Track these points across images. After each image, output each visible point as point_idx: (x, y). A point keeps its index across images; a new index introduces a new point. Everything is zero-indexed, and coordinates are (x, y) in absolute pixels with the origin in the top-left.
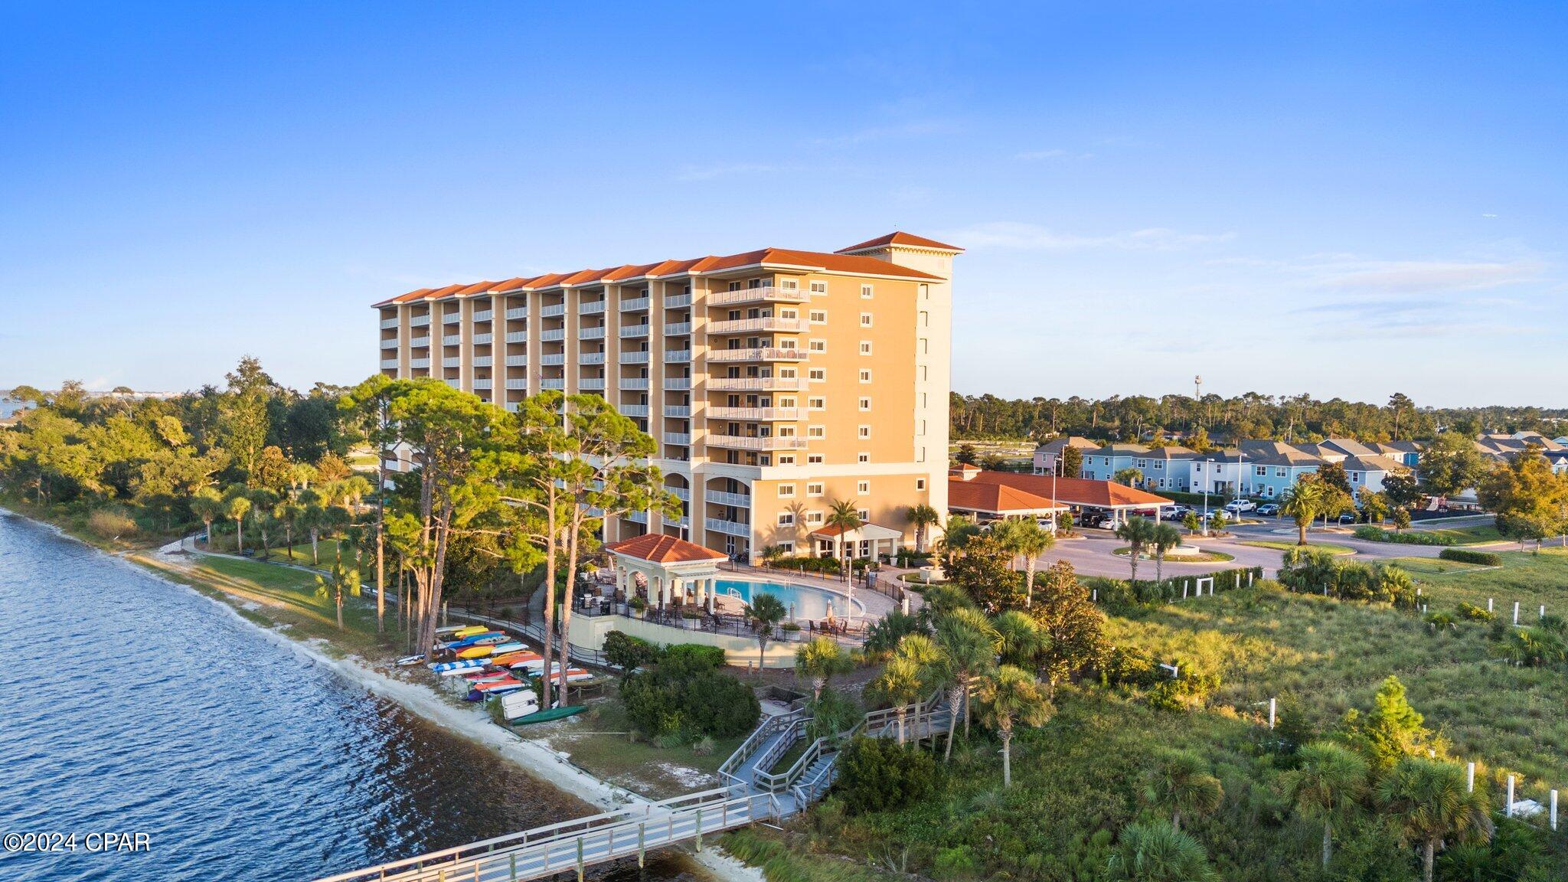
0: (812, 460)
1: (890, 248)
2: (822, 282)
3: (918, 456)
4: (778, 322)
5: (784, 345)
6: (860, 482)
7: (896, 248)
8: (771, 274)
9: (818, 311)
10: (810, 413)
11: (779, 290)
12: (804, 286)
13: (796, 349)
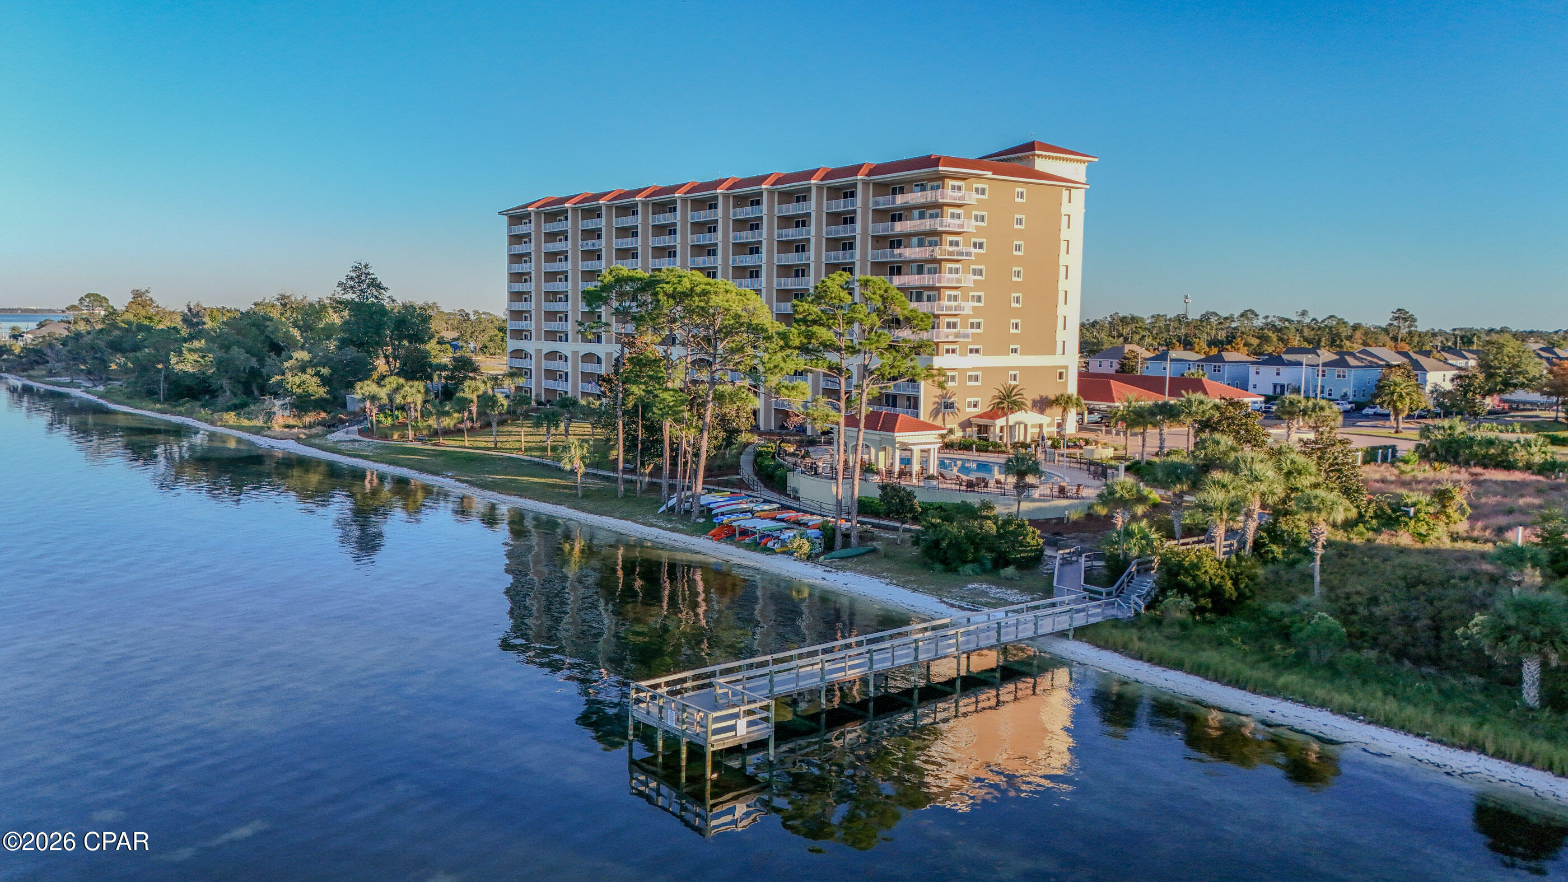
0: (971, 351)
1: (1034, 155)
2: (984, 186)
3: (1059, 350)
4: (948, 222)
5: (951, 244)
6: (1011, 372)
7: (1039, 156)
8: (942, 177)
9: (979, 213)
10: (974, 307)
11: (948, 194)
12: (969, 189)
13: (961, 248)
